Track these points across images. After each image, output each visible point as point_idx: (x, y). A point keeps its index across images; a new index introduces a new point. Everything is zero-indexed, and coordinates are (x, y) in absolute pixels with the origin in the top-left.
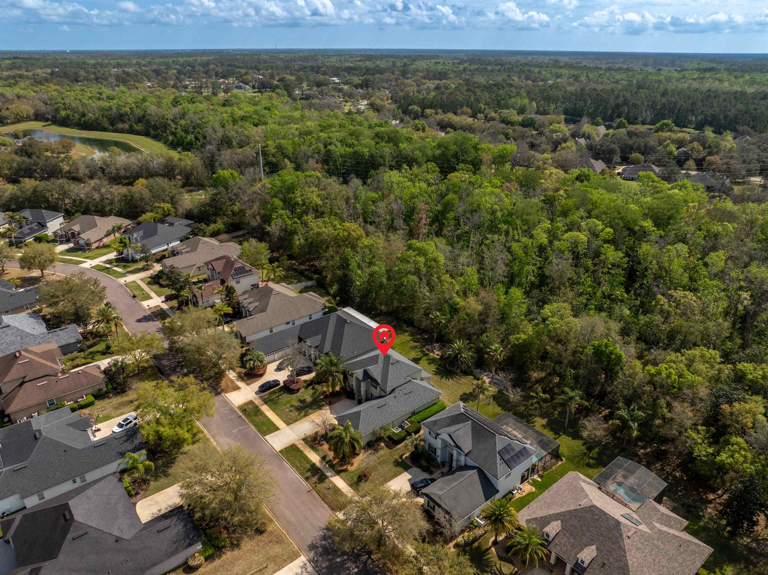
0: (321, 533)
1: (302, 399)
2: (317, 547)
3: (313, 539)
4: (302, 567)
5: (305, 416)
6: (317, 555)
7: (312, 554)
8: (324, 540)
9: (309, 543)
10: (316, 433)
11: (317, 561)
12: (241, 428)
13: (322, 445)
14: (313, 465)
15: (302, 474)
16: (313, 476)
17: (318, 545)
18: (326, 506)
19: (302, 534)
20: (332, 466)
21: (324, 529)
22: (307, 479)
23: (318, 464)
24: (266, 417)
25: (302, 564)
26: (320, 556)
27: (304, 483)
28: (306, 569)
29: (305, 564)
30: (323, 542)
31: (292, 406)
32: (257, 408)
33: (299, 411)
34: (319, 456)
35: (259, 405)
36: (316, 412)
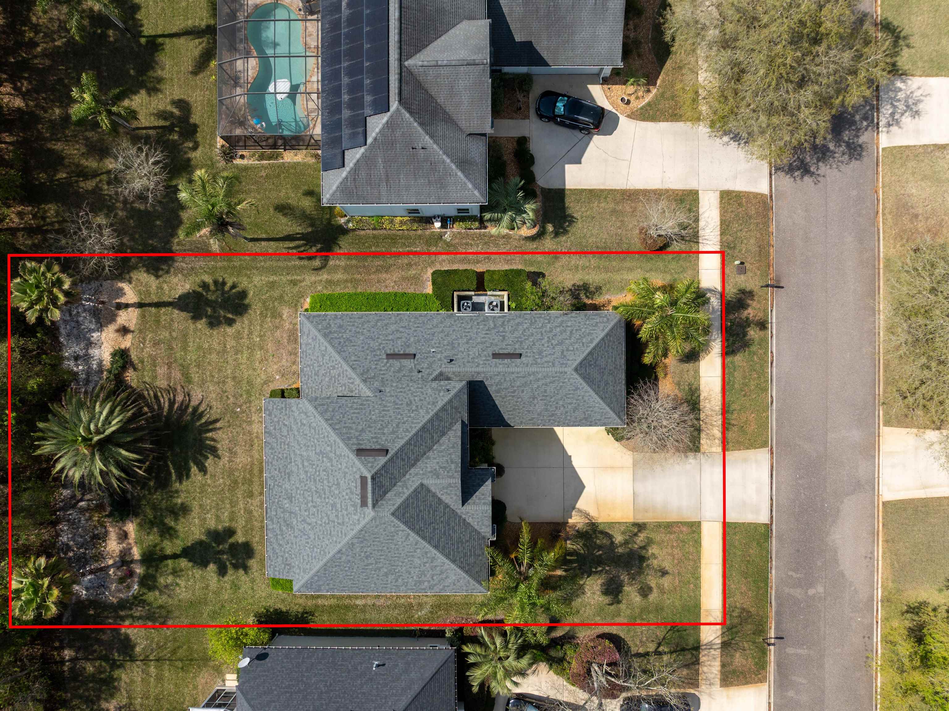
0: (823, 169)
1: (607, 600)
2: (848, 145)
3: (843, 167)
4: (898, 123)
5: (640, 527)
6: (858, 130)
7: (863, 138)
8: (828, 149)
9: (855, 164)
11: (865, 118)
12: (798, 593)
14: (726, 353)
15: (764, 342)
16: (747, 323)
17: (843, 148)
18: (773, 228)
19: (855, 193)
21: (812, 174)
22: (763, 325)
23: (716, 347)
25: (894, 129)
26: (854, 123)
27: (773, 319)
28: (892, 114)
29: (889, 125)
30: (831, 146)
31: (645, 591)
32: (725, 645)
33: (642, 559)
34: (697, 371)
35: (717, 653)
36: (612, 524)
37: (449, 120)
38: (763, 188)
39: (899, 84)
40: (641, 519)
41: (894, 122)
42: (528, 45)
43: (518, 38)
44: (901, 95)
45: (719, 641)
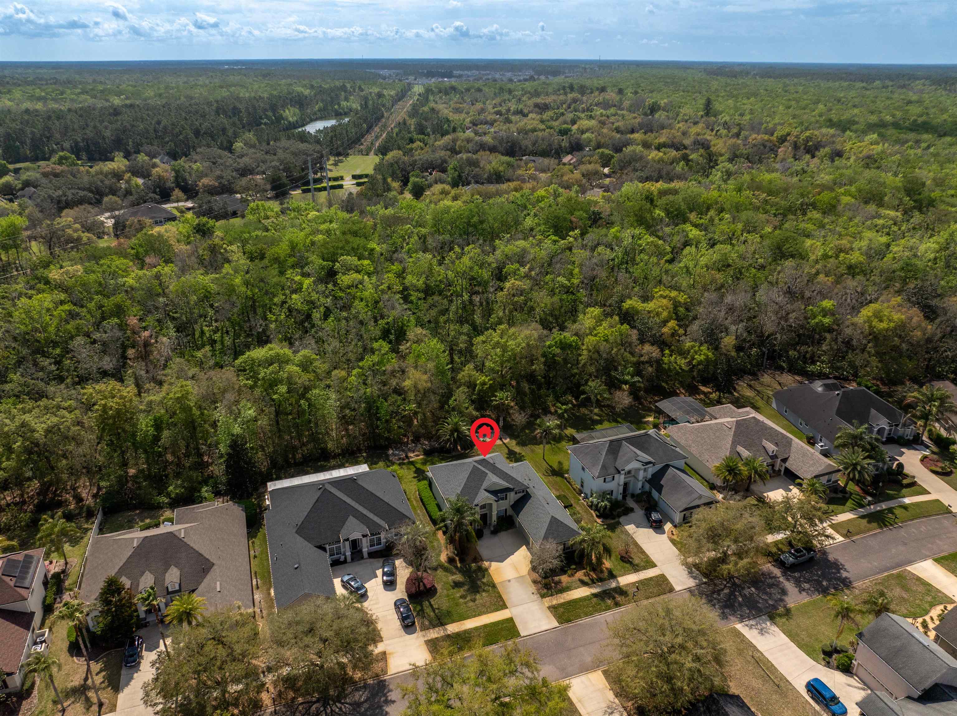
1: (451, 584)
7: (732, 618)
10: (535, 582)
13: (560, 582)
14: (595, 595)
20: (601, 580)
23: (595, 590)
24: (476, 629)
25: (747, 628)
27: (622, 609)
28: (753, 625)
29: (747, 625)
31: (463, 597)
32: (448, 636)
33: (478, 592)
34: (579, 587)
35: (442, 633)
36: (489, 575)
37: (615, 459)
38: (677, 588)
39: (768, 623)
40: (498, 586)
41: (751, 627)
42: (662, 486)
43: (662, 482)
44: (764, 625)
45: (449, 633)
